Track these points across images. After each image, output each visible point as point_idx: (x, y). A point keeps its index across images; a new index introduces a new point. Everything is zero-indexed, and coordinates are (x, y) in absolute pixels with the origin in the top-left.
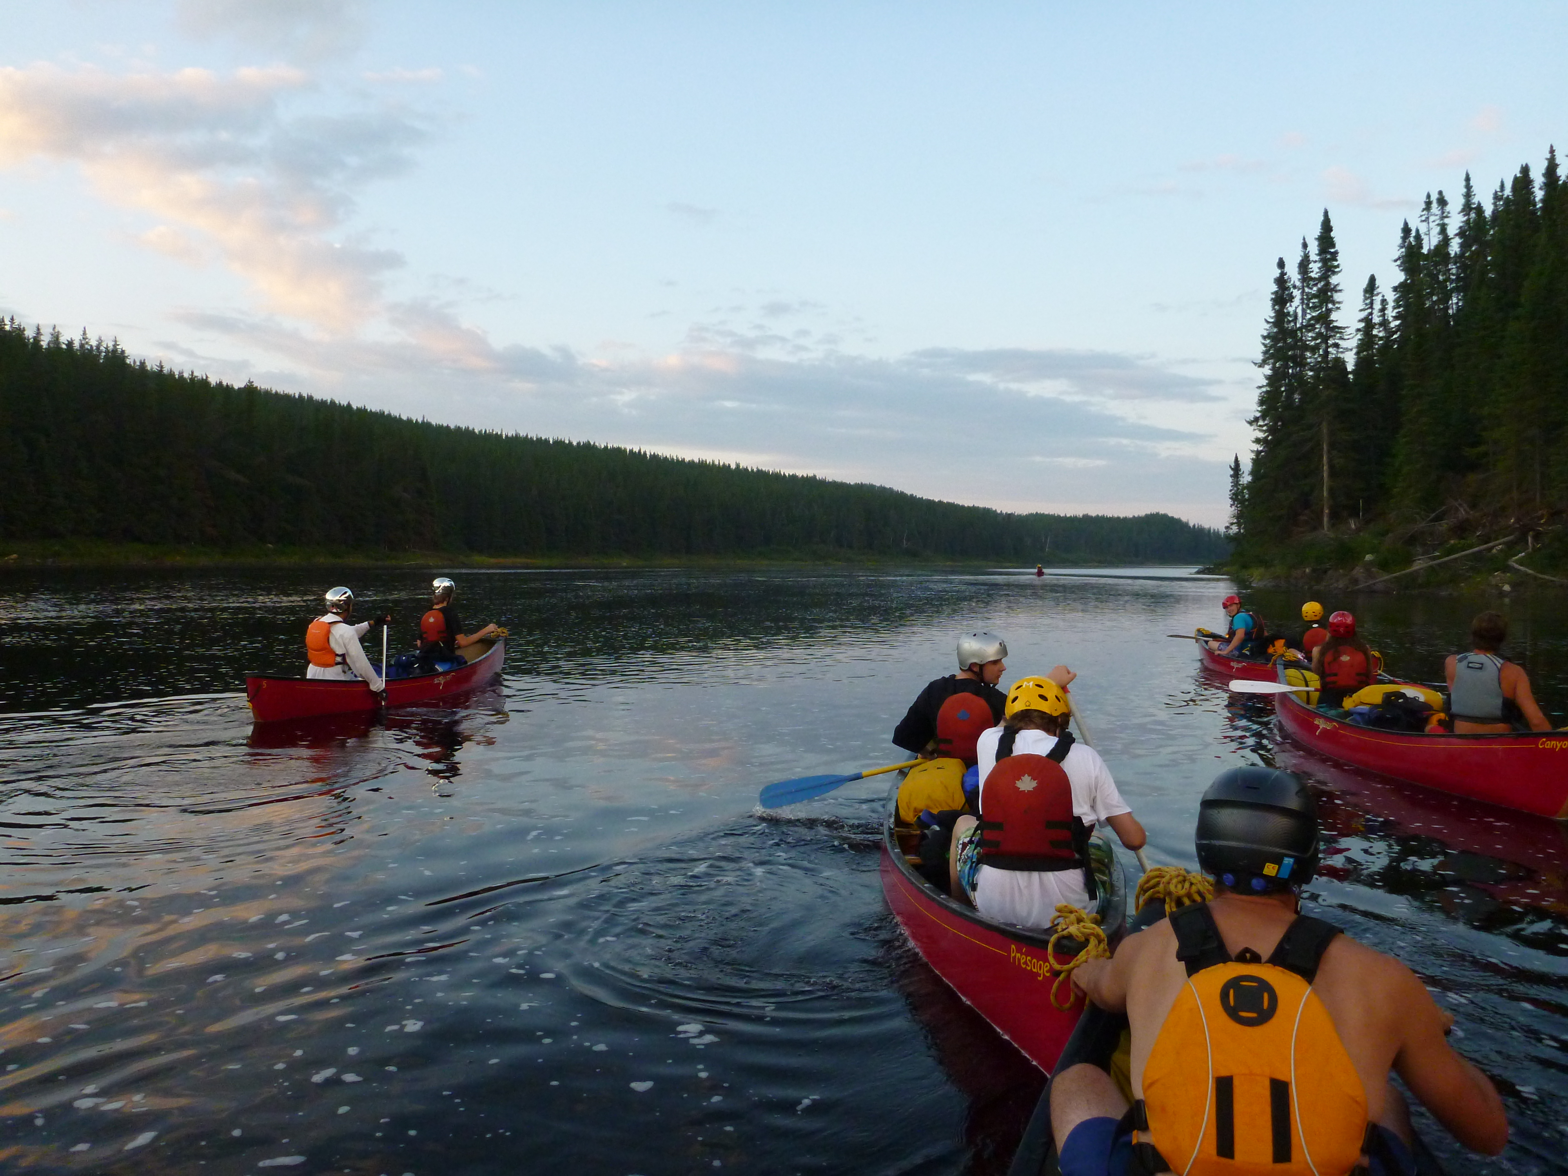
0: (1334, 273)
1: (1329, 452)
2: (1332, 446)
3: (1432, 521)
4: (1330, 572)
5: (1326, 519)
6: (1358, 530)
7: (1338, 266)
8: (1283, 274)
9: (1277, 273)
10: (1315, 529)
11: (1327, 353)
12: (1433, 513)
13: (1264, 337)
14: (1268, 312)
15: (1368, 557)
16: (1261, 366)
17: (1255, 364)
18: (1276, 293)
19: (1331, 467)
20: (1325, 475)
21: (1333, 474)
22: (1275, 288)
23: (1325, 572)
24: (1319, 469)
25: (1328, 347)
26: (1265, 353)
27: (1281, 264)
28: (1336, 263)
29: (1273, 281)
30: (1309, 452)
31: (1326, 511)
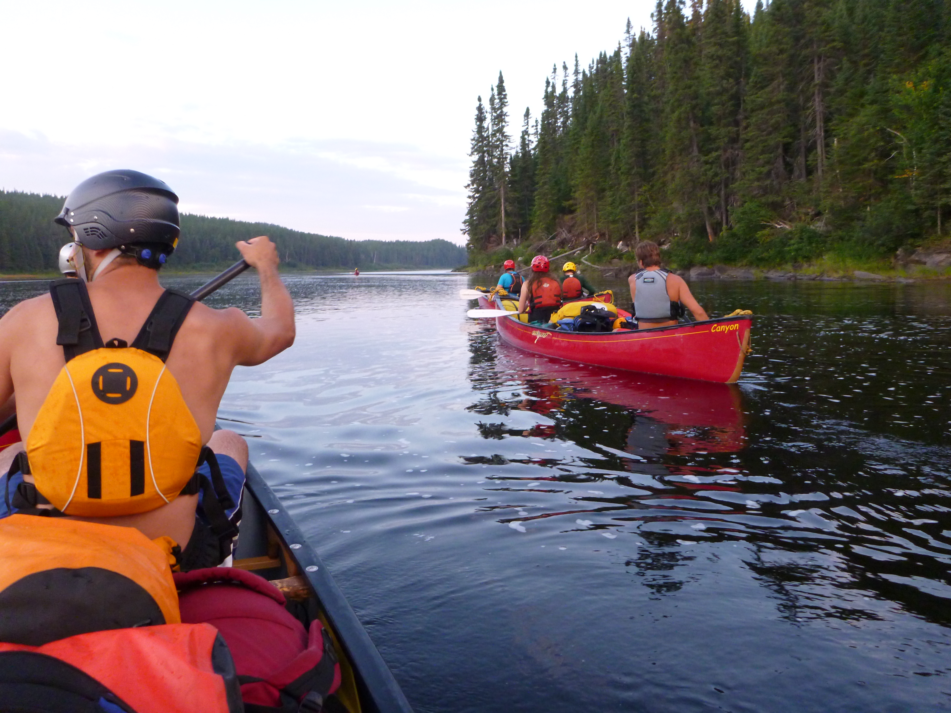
0: (505, 106)
1: (504, 203)
2: (506, 200)
3: (550, 239)
5: (503, 239)
6: (517, 245)
8: (480, 105)
9: (477, 104)
10: (499, 244)
11: (502, 149)
12: (551, 235)
13: (472, 140)
16: (471, 155)
18: (477, 115)
19: (506, 211)
20: (503, 215)
21: (507, 214)
22: (477, 112)
24: (499, 212)
25: (503, 146)
26: (473, 148)
27: (480, 99)
28: (506, 100)
29: (476, 108)
30: (495, 203)
31: (504, 235)
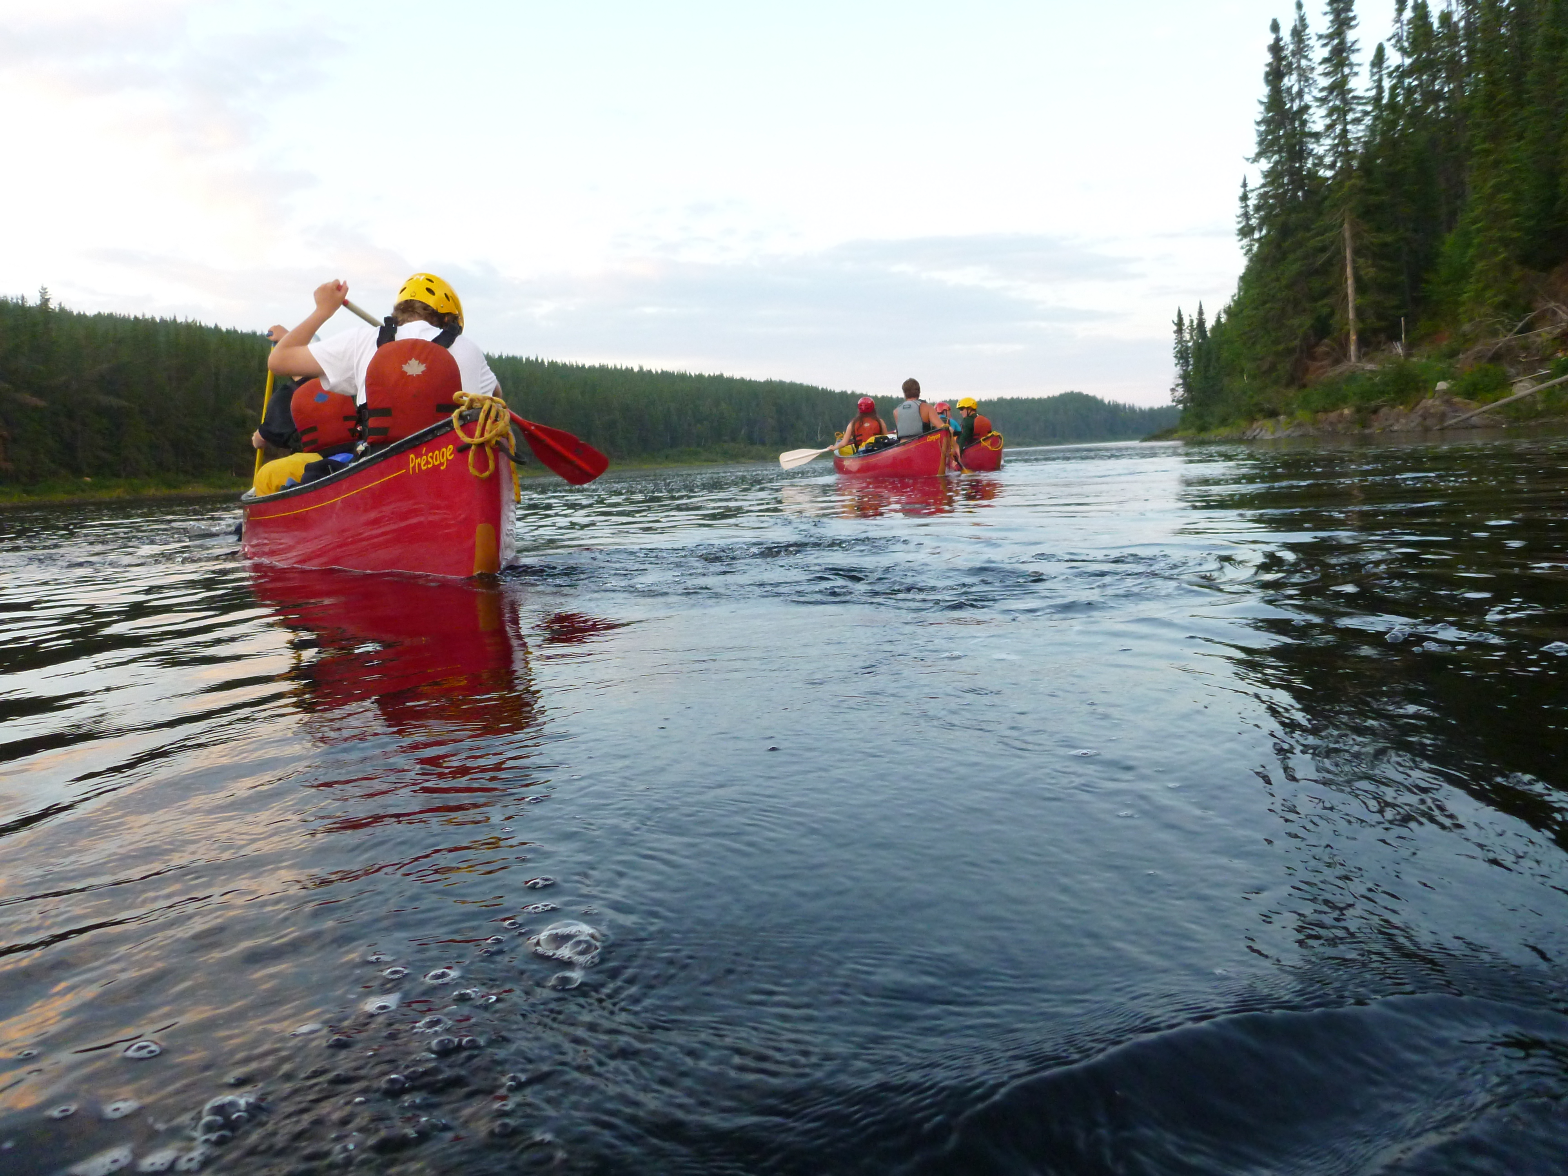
0: (1351, 27)
1: (1354, 261)
2: (1357, 252)
3: (1521, 331)
4: (1385, 410)
5: (1353, 348)
6: (1408, 355)
7: (1354, 18)
8: (1278, 40)
9: (1270, 38)
10: (1337, 362)
11: (1345, 131)
12: (1521, 321)
13: (1258, 123)
14: (1263, 91)
15: (1442, 385)
16: (1256, 160)
17: (1248, 159)
18: (1269, 65)
19: (1358, 279)
20: (1350, 290)
21: (1361, 287)
22: (1268, 58)
23: (1375, 411)
24: (1340, 284)
25: (1346, 123)
26: (1260, 143)
27: (1275, 27)
28: (1351, 14)
29: (1266, 49)
30: (1329, 262)
31: (1353, 337)
